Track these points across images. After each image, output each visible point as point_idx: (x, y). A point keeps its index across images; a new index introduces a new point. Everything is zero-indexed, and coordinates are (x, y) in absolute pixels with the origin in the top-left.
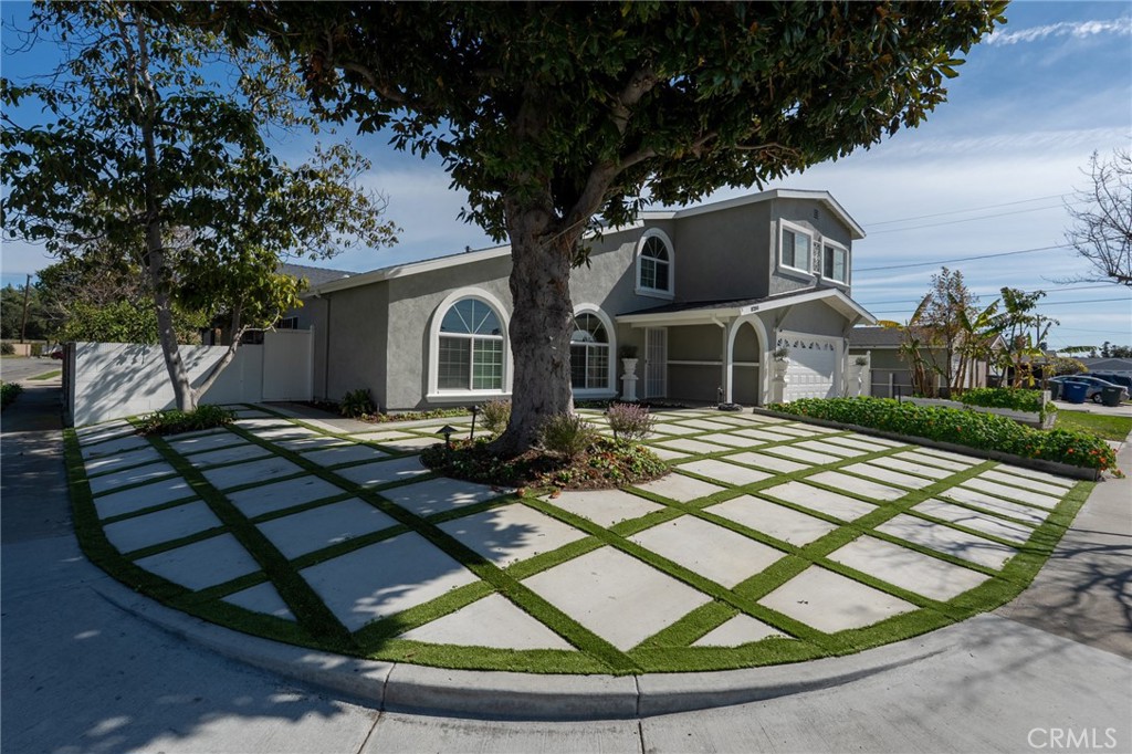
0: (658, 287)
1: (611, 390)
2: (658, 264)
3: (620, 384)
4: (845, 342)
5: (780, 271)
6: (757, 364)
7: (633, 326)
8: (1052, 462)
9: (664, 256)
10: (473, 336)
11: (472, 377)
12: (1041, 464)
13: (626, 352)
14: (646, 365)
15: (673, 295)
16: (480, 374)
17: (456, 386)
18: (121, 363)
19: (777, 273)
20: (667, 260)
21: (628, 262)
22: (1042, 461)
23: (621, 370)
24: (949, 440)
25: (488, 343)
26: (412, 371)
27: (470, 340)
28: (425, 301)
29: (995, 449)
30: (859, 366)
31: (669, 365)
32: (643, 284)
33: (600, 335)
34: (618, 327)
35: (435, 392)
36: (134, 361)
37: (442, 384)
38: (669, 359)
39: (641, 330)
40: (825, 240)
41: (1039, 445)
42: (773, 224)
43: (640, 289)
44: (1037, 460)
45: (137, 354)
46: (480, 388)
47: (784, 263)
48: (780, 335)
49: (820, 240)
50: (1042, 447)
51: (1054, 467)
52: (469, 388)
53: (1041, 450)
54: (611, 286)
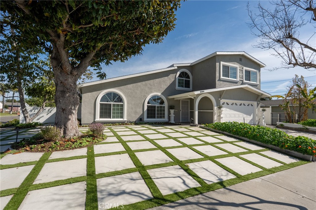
0: (185, 87)
1: (166, 119)
2: (185, 80)
3: (169, 118)
4: (258, 103)
5: (221, 79)
6: (212, 111)
7: (175, 99)
8: (293, 152)
9: (188, 77)
10: (112, 103)
11: (112, 115)
12: (288, 152)
13: (171, 107)
14: (181, 112)
15: (192, 89)
16: (115, 114)
17: (106, 118)
18: (31, 112)
19: (220, 80)
20: (189, 78)
21: (173, 80)
22: (289, 150)
23: (169, 113)
24: (255, 140)
25: (118, 105)
26: (90, 113)
27: (111, 104)
28: (95, 93)
29: (271, 144)
30: (263, 111)
31: (190, 111)
32: (179, 86)
33: (162, 102)
34: (168, 100)
35: (98, 119)
36: (35, 111)
37: (101, 116)
38: (190, 110)
39: (178, 101)
40: (245, 68)
41: (288, 143)
42: (217, 64)
43: (177, 87)
44: (287, 150)
45: (35, 109)
46: (115, 118)
47: (223, 76)
48: (222, 101)
49: (243, 68)
50: (288, 144)
51: (294, 154)
52: (111, 118)
53: (288, 146)
54: (166, 87)
